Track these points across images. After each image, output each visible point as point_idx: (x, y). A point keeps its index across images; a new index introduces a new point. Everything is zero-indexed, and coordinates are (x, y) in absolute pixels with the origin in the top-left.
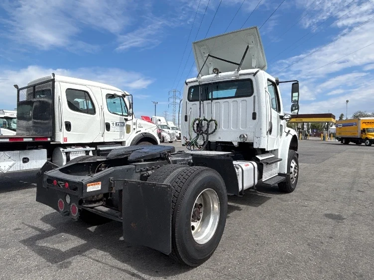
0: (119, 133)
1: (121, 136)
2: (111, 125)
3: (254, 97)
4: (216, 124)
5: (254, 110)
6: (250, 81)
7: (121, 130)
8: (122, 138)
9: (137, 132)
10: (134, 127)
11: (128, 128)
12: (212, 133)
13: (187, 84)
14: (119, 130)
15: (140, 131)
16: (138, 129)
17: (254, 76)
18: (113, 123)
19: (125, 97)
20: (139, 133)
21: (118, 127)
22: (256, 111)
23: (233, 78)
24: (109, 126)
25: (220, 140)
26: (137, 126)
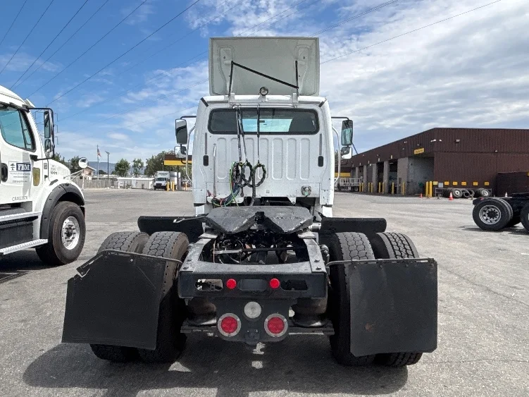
0: (22, 185)
1: (25, 190)
2: (10, 169)
3: (321, 135)
4: (265, 171)
5: (320, 153)
6: (315, 112)
7: (26, 179)
8: (27, 195)
9: (52, 183)
10: (45, 172)
11: (36, 174)
12: (259, 184)
13: (206, 104)
14: (22, 179)
15: (56, 181)
16: (52, 178)
17: (320, 106)
18: (13, 165)
19: (28, 112)
20: (55, 185)
21: (21, 174)
22: (324, 155)
23: (290, 106)
24: (7, 170)
25: (269, 195)
26: (50, 169)
